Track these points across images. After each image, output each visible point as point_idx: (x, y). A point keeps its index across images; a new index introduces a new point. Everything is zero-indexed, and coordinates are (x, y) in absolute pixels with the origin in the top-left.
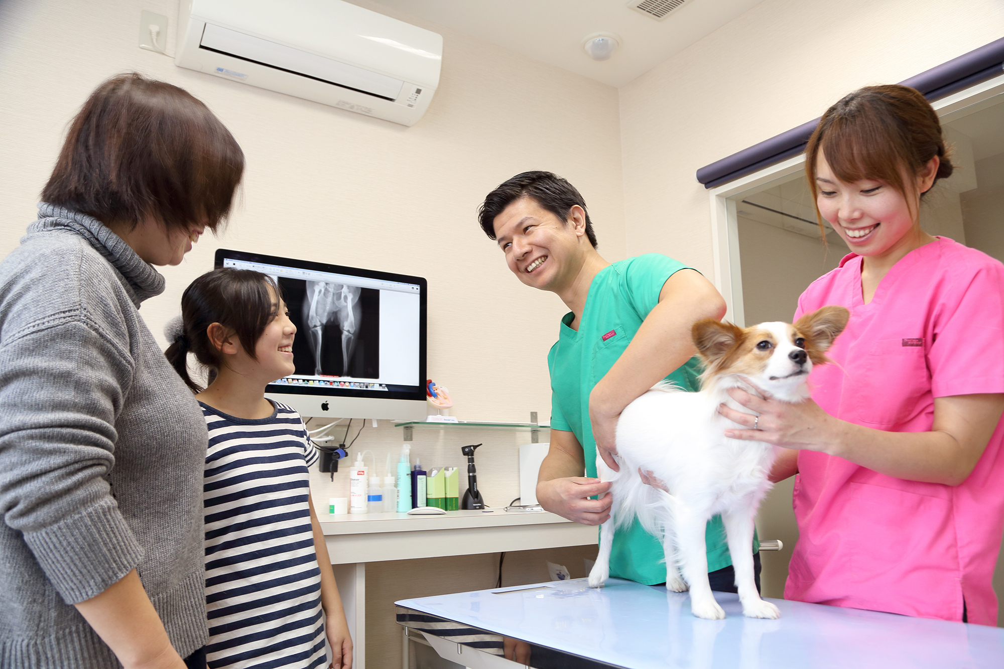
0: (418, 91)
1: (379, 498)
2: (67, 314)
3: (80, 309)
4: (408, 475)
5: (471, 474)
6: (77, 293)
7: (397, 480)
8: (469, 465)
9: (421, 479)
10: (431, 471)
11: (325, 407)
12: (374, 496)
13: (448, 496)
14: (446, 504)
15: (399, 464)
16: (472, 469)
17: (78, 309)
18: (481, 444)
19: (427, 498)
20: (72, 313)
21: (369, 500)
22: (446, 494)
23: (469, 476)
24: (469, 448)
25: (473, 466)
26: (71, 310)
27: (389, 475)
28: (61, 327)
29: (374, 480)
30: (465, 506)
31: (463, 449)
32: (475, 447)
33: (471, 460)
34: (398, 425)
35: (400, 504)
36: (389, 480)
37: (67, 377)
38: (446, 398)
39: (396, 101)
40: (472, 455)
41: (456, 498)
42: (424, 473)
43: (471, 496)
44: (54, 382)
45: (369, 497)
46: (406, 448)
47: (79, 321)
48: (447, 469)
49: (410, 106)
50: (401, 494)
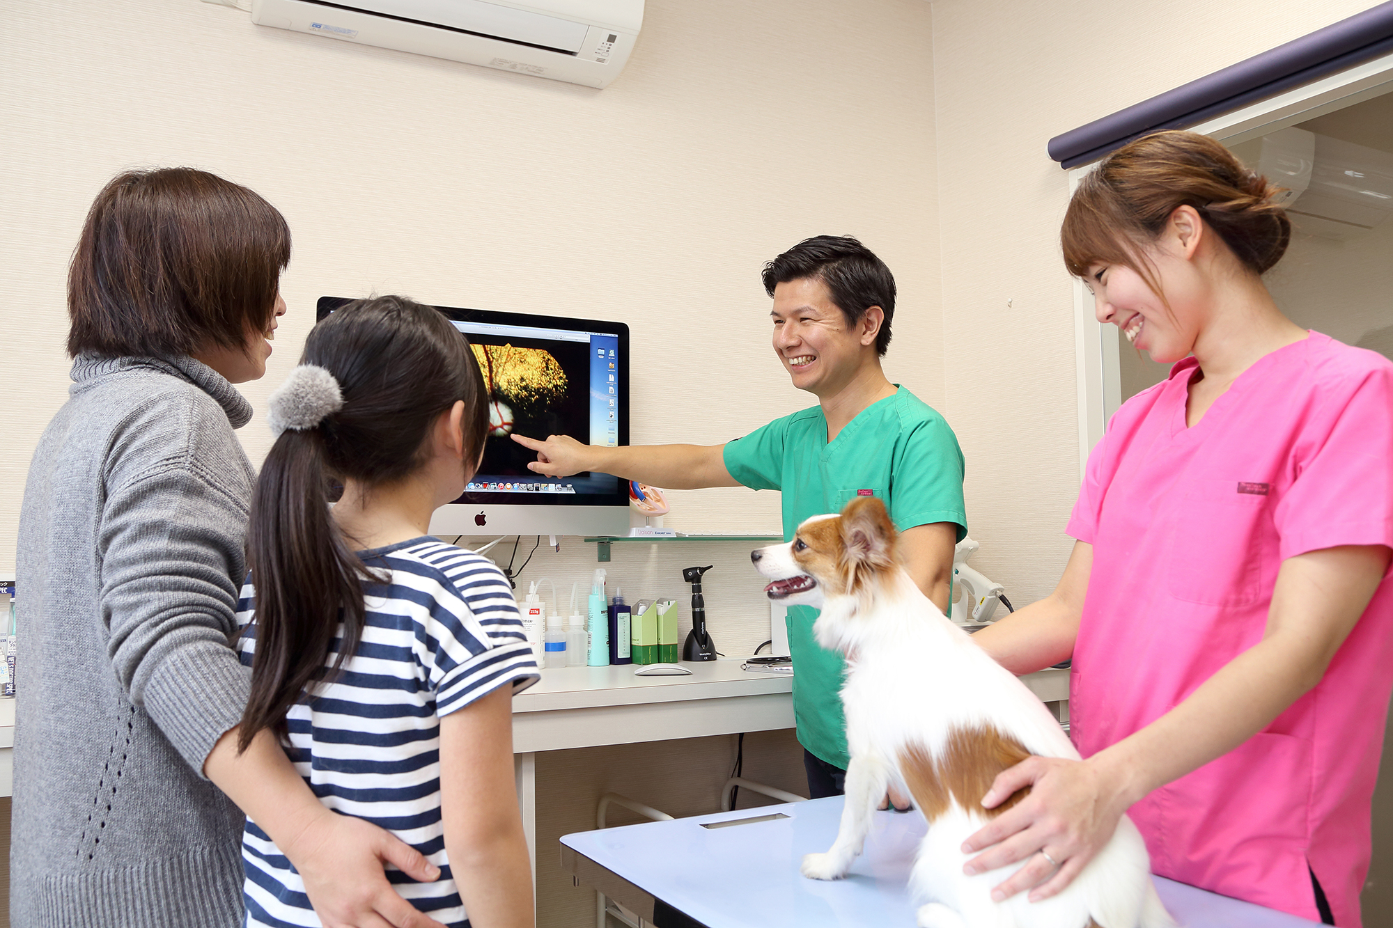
0: (612, 39)
1: (561, 647)
2: (171, 461)
3: (187, 456)
4: (603, 612)
5: (697, 610)
6: (186, 438)
7: (588, 619)
8: (694, 596)
9: (622, 618)
10: (637, 607)
11: (480, 520)
12: (554, 644)
13: (662, 643)
14: (660, 653)
15: (591, 596)
16: (698, 602)
17: (183, 457)
18: (712, 567)
19: (631, 645)
20: (176, 460)
21: (546, 650)
22: (658, 639)
23: (694, 613)
24: (694, 572)
25: (700, 597)
26: (175, 457)
27: (577, 612)
28: (162, 475)
29: (554, 621)
30: (688, 656)
31: (686, 572)
32: (703, 570)
33: (697, 589)
34: (588, 540)
35: (593, 655)
36: (576, 620)
37: (161, 527)
38: (658, 501)
39: (578, 55)
40: (699, 581)
41: (675, 646)
42: (627, 609)
43: (696, 642)
44: (147, 534)
45: (546, 645)
46: (600, 574)
47: (183, 468)
48: (660, 602)
49: (600, 60)
50: (593, 640)
